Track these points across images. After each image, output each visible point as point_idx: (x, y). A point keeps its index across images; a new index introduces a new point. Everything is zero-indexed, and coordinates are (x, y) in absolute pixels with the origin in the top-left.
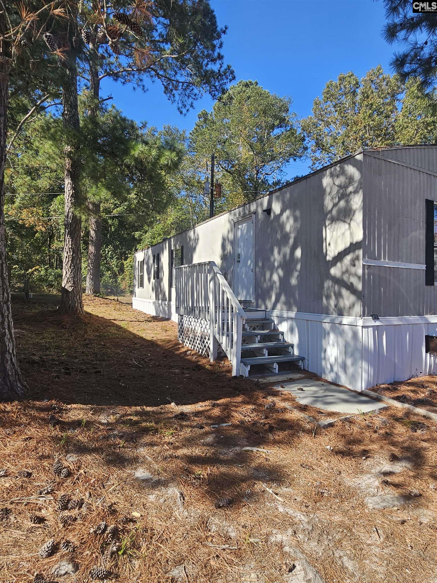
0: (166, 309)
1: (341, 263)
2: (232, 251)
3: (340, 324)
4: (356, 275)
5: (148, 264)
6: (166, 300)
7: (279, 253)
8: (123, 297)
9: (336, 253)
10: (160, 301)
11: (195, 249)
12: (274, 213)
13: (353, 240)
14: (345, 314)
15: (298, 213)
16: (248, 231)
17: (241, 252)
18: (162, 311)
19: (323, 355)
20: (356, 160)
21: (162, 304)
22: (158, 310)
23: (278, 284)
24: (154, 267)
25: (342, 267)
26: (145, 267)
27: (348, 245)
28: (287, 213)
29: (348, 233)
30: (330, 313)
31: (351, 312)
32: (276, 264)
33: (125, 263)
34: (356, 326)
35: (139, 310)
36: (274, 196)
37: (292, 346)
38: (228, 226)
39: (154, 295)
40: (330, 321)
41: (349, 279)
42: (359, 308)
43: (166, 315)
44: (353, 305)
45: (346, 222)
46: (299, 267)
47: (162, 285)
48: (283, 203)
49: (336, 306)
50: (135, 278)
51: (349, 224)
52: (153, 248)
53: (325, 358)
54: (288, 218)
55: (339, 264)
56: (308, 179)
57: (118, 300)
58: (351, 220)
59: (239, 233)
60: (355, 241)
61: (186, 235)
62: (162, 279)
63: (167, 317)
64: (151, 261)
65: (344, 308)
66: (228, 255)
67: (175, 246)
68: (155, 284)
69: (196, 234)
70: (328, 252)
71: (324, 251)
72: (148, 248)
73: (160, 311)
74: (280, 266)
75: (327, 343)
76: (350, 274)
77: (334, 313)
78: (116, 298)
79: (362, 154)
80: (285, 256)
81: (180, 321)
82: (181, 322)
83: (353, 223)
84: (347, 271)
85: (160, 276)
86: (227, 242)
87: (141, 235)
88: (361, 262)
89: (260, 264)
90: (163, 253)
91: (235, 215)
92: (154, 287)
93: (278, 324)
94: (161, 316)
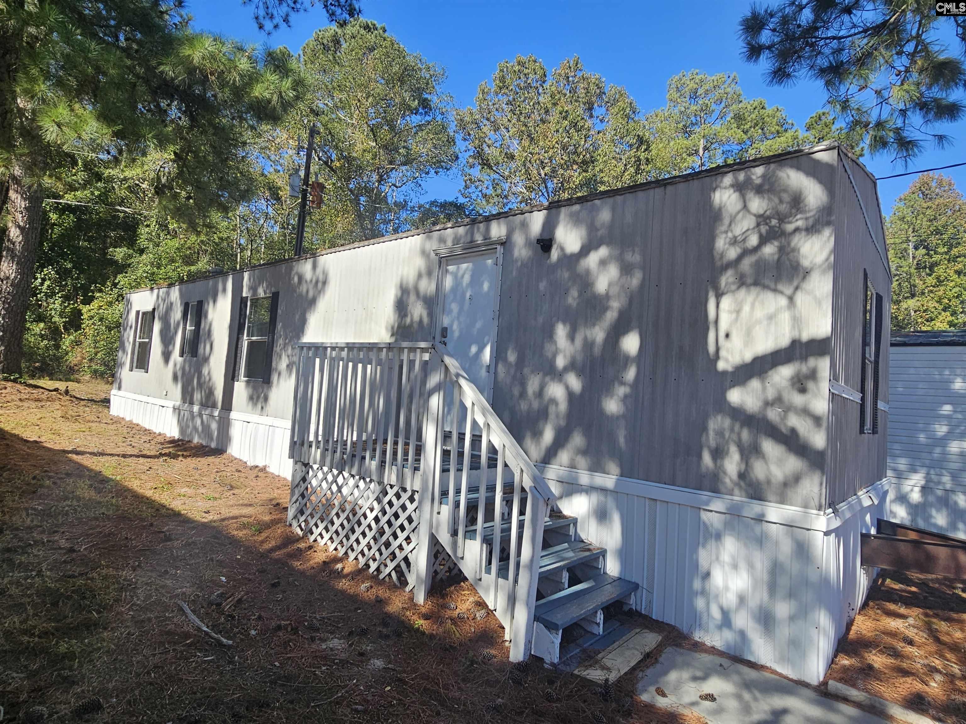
0: (214, 426)
1: (763, 380)
2: (426, 320)
3: (760, 519)
4: (806, 412)
5: (165, 320)
6: (214, 406)
7: (571, 337)
8: (76, 384)
9: (748, 357)
10: (196, 408)
11: (313, 302)
12: (562, 249)
13: (800, 332)
14: (771, 497)
15: (634, 257)
16: (475, 281)
17: (452, 326)
18: (200, 429)
19: (697, 584)
20: (818, 162)
21: (200, 415)
22: (187, 426)
23: (563, 406)
24: (185, 329)
25: (764, 389)
26: (157, 327)
27: (784, 342)
28: (603, 251)
29: (785, 317)
30: (723, 490)
31: (790, 493)
32: (560, 362)
33: (85, 309)
34: (808, 530)
35: (128, 419)
36: (564, 212)
37: (603, 553)
38: (419, 263)
39: (177, 391)
40: (728, 509)
41: (784, 418)
42: (816, 489)
43: (212, 439)
44: (797, 479)
45: (782, 293)
46: (631, 374)
47: (205, 371)
48: (592, 229)
49: (742, 476)
50: (122, 347)
51: (791, 299)
52: (184, 286)
53: (704, 592)
54: (603, 263)
55: (755, 384)
56: (669, 188)
57: (67, 392)
58: (797, 288)
59: (448, 282)
60: (805, 337)
61: (291, 269)
62: (206, 360)
63: (213, 445)
64: (177, 314)
65: (769, 482)
66: (415, 325)
67: (253, 289)
68: (183, 369)
69: (319, 270)
70: (723, 353)
71: (711, 348)
72: (170, 285)
73: (195, 429)
74: (572, 366)
75: (714, 557)
76: (788, 409)
77: (736, 491)
78: (61, 385)
79: (836, 151)
80: (588, 345)
81: (298, 478)
82: (304, 479)
83: (800, 298)
84: (778, 400)
85: (201, 351)
86: (412, 298)
87: (130, 256)
88: (825, 386)
89: (512, 357)
90: (215, 302)
91: (442, 240)
92: (179, 374)
93: (561, 498)
94: (196, 440)
